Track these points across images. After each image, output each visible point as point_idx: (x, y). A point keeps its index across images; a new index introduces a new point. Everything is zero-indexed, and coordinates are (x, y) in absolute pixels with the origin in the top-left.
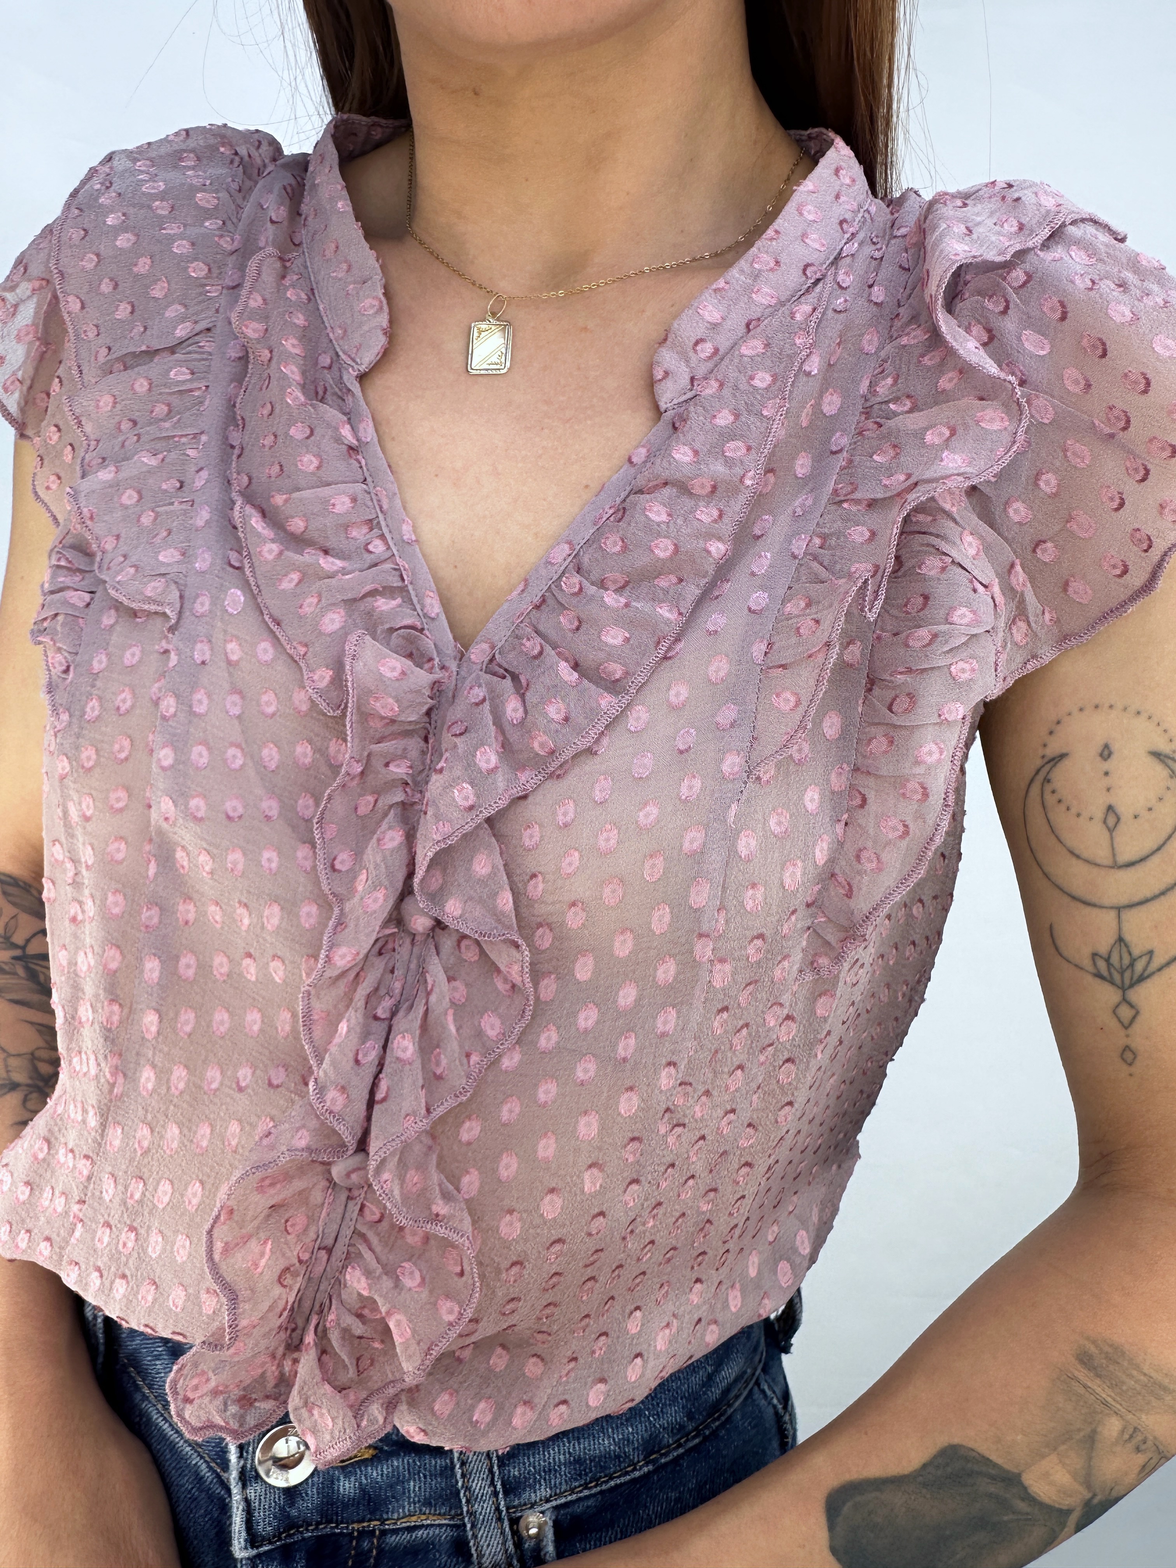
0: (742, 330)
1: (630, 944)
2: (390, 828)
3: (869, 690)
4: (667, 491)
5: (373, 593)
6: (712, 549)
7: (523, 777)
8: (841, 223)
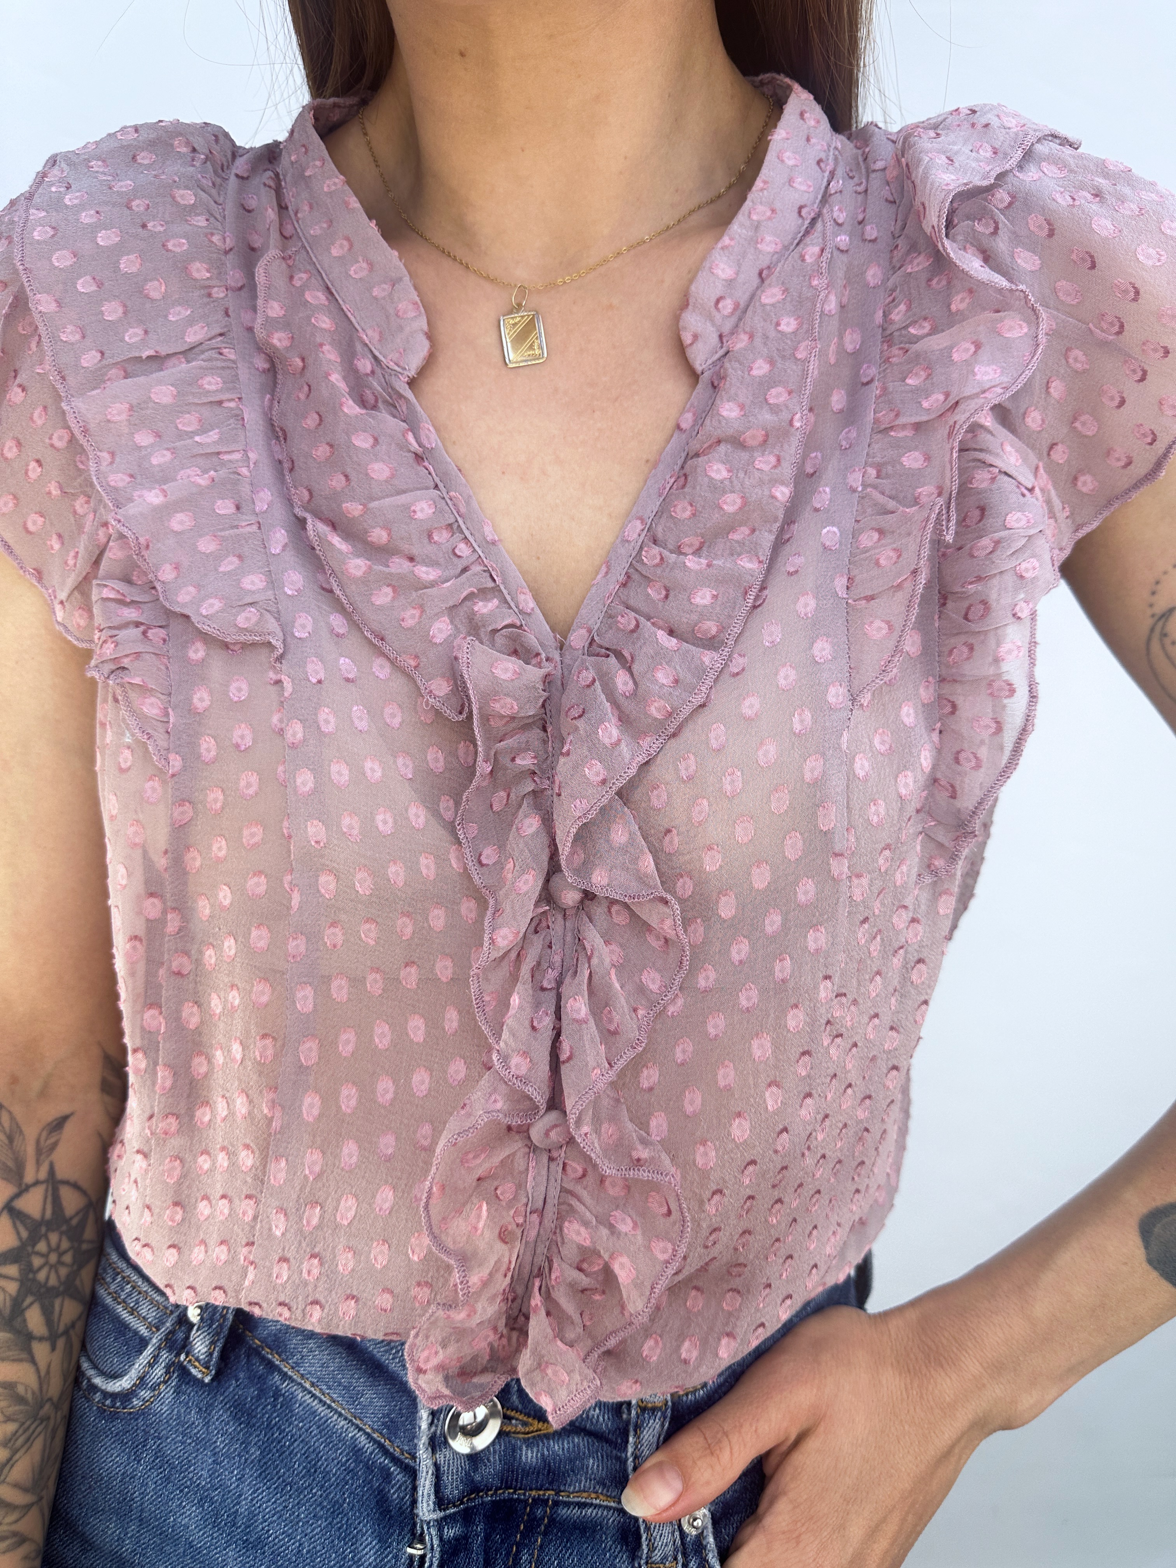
0: (756, 281)
1: (768, 876)
2: (526, 816)
3: (944, 604)
4: (722, 448)
5: (470, 597)
6: (778, 495)
7: (646, 743)
8: (819, 162)
